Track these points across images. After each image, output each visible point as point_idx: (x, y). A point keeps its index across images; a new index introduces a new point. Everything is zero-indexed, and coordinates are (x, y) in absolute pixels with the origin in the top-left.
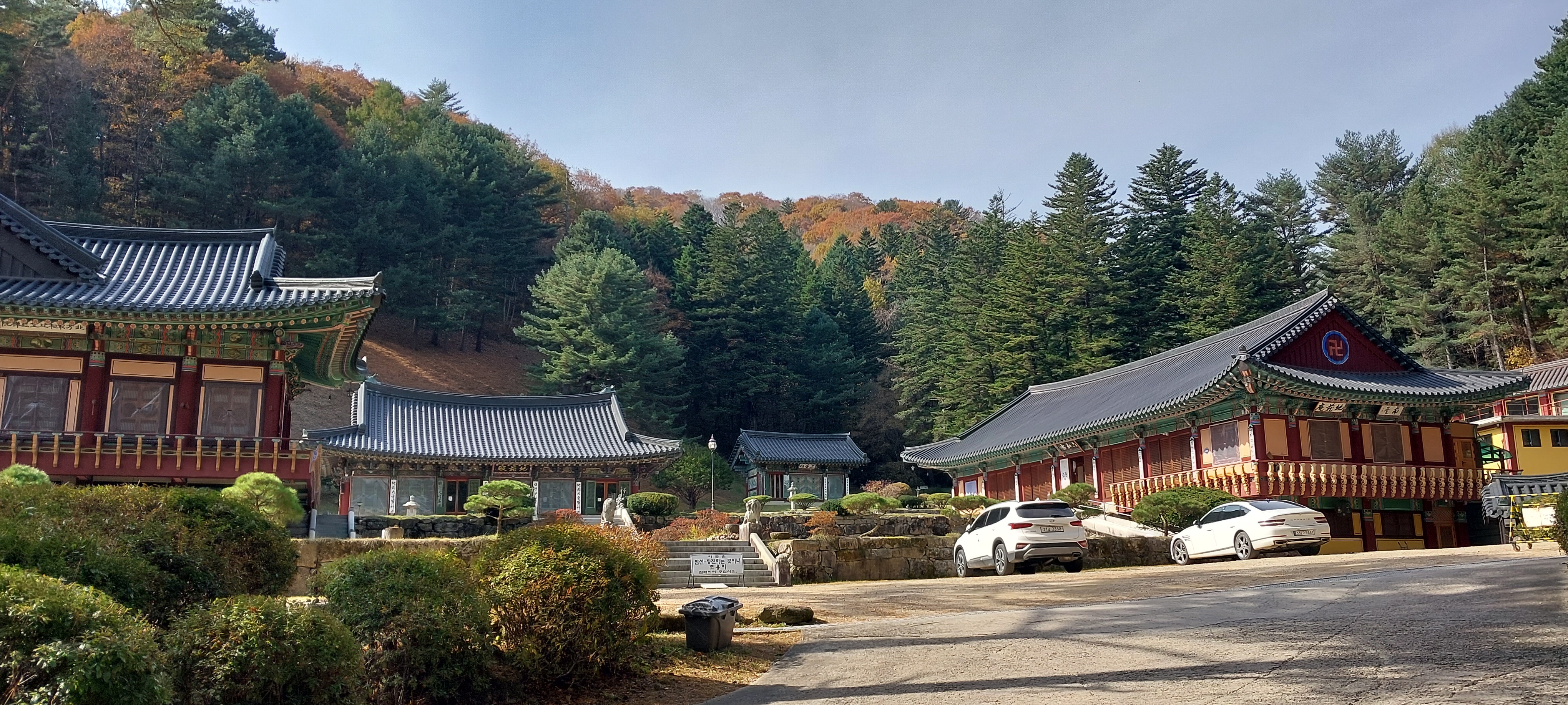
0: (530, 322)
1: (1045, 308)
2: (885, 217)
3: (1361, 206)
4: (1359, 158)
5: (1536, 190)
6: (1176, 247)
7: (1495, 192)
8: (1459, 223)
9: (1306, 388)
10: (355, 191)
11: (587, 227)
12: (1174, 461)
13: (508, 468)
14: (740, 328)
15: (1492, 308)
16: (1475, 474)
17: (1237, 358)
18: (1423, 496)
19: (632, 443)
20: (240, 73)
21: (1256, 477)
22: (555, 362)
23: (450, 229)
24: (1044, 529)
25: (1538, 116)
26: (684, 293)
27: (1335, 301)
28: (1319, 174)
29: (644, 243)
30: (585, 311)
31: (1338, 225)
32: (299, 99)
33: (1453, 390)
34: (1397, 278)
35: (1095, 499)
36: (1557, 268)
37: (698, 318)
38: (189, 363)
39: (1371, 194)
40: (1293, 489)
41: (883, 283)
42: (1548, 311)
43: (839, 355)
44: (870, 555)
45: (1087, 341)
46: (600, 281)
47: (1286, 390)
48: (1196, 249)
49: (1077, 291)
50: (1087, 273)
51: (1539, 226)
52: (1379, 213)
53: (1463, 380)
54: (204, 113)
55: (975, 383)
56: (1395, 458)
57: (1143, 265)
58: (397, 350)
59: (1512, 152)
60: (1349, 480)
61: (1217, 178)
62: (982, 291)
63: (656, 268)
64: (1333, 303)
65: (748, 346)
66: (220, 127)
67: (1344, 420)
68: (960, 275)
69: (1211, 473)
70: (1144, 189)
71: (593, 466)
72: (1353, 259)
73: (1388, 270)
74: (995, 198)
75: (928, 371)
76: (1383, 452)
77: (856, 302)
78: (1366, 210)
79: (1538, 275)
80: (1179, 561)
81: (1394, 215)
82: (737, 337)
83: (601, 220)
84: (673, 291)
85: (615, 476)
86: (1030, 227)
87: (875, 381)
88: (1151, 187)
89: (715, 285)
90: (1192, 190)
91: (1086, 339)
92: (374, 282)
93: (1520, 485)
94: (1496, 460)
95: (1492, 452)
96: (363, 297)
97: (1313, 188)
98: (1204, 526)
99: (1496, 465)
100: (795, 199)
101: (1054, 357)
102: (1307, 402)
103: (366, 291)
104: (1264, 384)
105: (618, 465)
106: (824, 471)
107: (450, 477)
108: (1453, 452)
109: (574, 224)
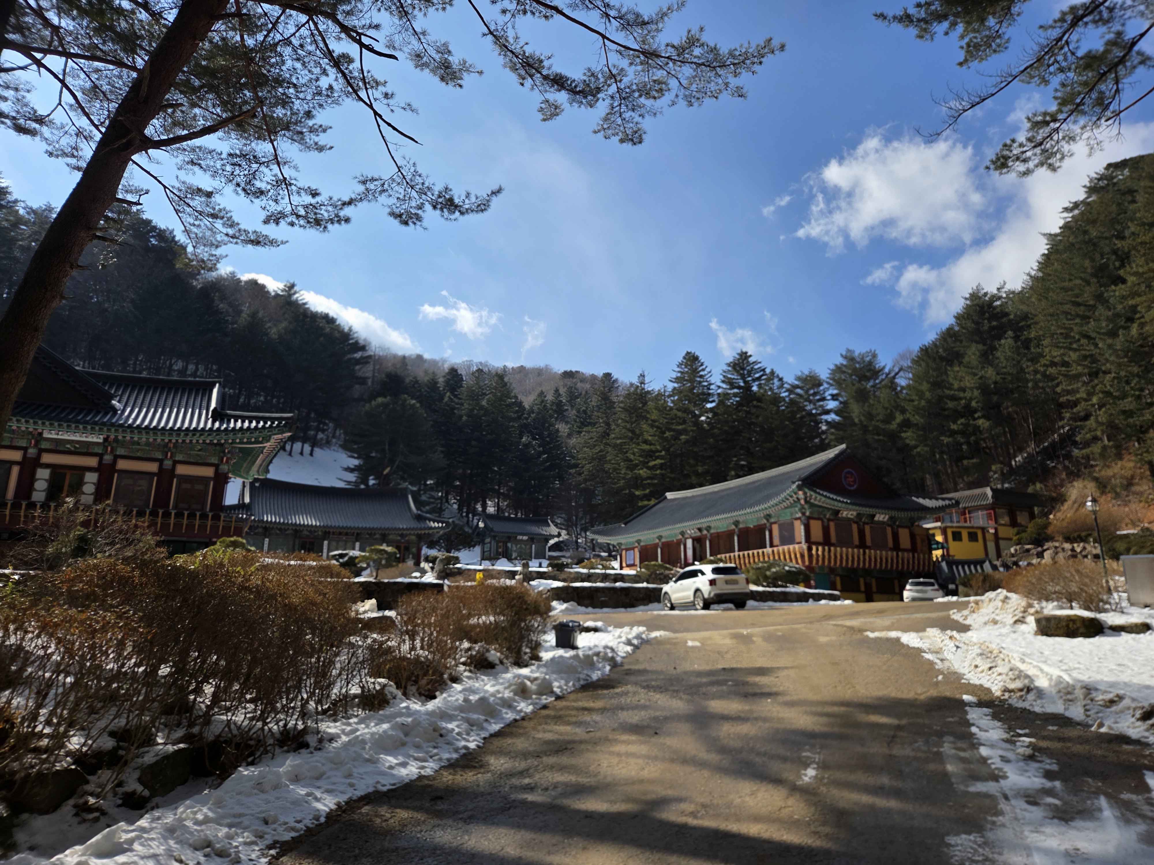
2: (569, 382)
4: (853, 364)
9: (834, 503)
12: (755, 543)
13: (340, 534)
16: (929, 557)
17: (797, 483)
19: (419, 520)
21: (806, 554)
28: (831, 374)
31: (841, 404)
38: (168, 463)
47: (823, 503)
56: (883, 546)
61: (772, 372)
67: (855, 522)
70: (729, 376)
71: (395, 534)
74: (640, 375)
76: (877, 542)
85: (408, 540)
88: (733, 374)
90: (758, 378)
94: (939, 549)
95: (937, 544)
97: (828, 381)
99: (940, 552)
102: (834, 511)
104: (810, 499)
105: (410, 534)
106: (533, 541)
107: (303, 538)
108: (916, 543)
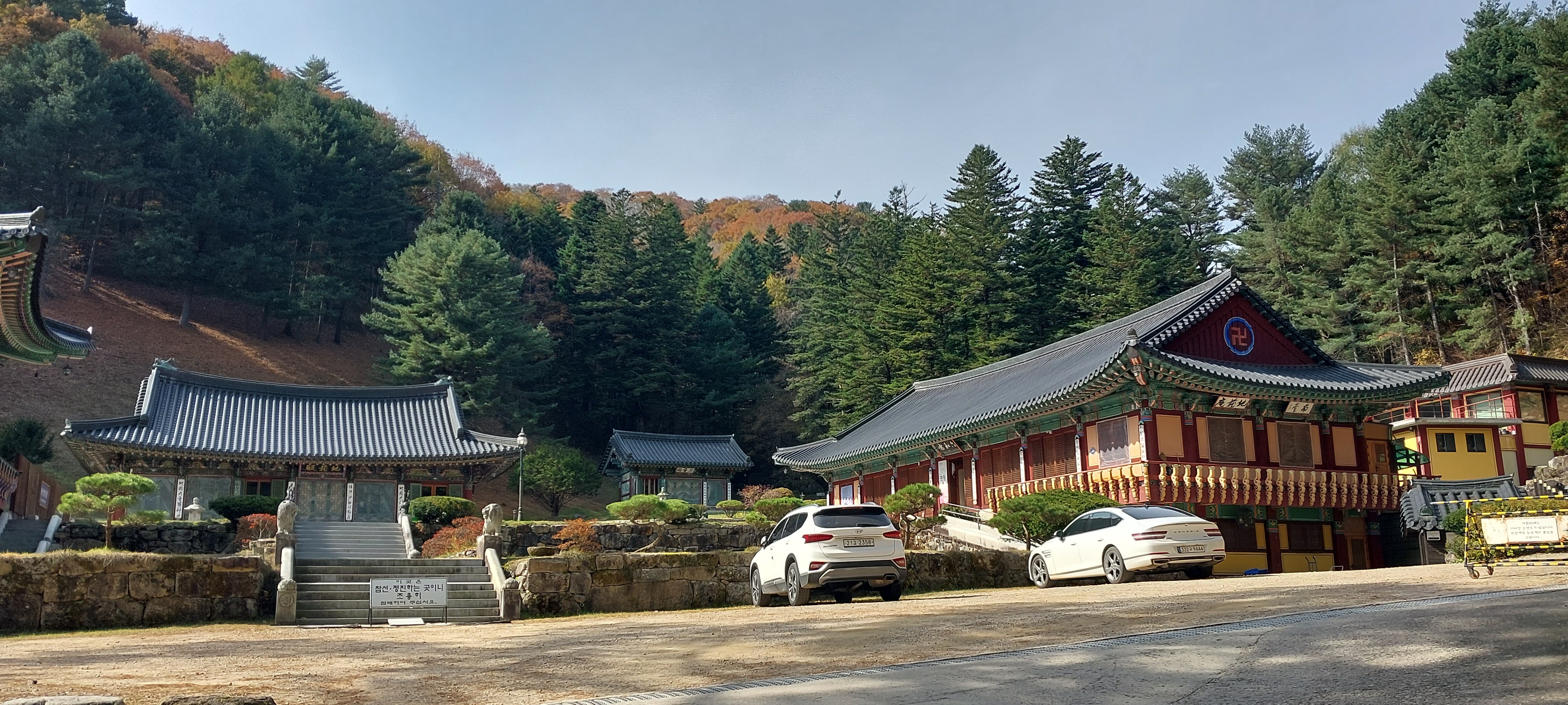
0: (378, 308)
1: (942, 304)
2: (795, 217)
3: (1270, 201)
4: (1267, 152)
5: (1447, 185)
6: (1078, 242)
7: (1406, 187)
8: (1368, 218)
9: (1204, 380)
10: (194, 162)
11: (454, 208)
12: (1058, 463)
13: (317, 468)
14: (627, 323)
15: (1401, 309)
16: (1391, 480)
17: (1126, 343)
18: (1333, 505)
19: (465, 442)
20: (66, 30)
21: (1146, 481)
22: (403, 352)
23: (298, 208)
24: (848, 542)
25: (1449, 110)
26: (566, 283)
27: (1240, 283)
28: (1227, 169)
29: (525, 231)
30: (438, 297)
31: (1245, 223)
32: (133, 61)
33: (1368, 386)
34: (1304, 277)
35: (972, 506)
36: (1467, 267)
37: (581, 311)
39: (1279, 190)
40: (1188, 495)
41: (787, 282)
42: (1456, 311)
43: (733, 353)
44: (639, 578)
45: (985, 340)
46: (457, 264)
47: (1181, 381)
48: (1097, 244)
49: (977, 288)
50: (987, 268)
51: (1450, 223)
52: (1287, 210)
53: (1378, 375)
54: (18, 71)
55: (871, 383)
56: (1301, 461)
57: (1043, 260)
58: (243, 339)
59: (1422, 146)
60: (1252, 486)
61: (1121, 170)
62: (878, 286)
63: (537, 258)
64: (1237, 285)
65: (634, 342)
66: (37, 87)
67: (1247, 418)
68: (858, 270)
69: (1096, 476)
70: (1047, 182)
71: (418, 467)
72: (1260, 257)
73: (1295, 268)
74: (895, 190)
75: (825, 371)
76: (1290, 454)
77: (755, 300)
78: (1274, 206)
79: (1448, 274)
80: (1038, 583)
81: (1303, 211)
82: (623, 332)
83: (469, 202)
84: (556, 282)
85: (445, 478)
86: (930, 220)
87: (772, 383)
88: (1053, 180)
89: (600, 276)
90: (1096, 185)
91: (984, 338)
92: (32, 218)
93: (1444, 491)
94: (1412, 465)
95: (1408, 456)
96: (14, 237)
97: (1221, 184)
98: (1068, 538)
99: (1412, 471)
100: (709, 199)
101: (951, 356)
102: (1207, 397)
103: (19, 230)
104: (1156, 374)
105: (447, 466)
106: (704, 476)
107: (249, 477)
108: (1366, 455)
109: (439, 205)
